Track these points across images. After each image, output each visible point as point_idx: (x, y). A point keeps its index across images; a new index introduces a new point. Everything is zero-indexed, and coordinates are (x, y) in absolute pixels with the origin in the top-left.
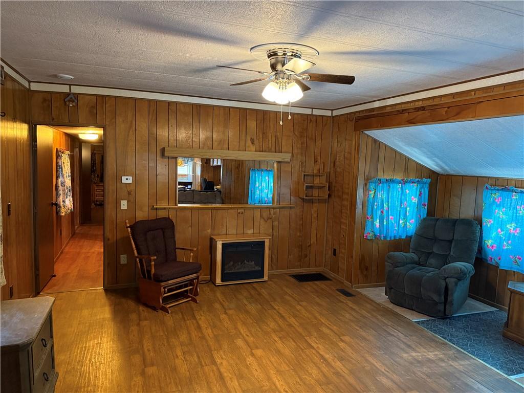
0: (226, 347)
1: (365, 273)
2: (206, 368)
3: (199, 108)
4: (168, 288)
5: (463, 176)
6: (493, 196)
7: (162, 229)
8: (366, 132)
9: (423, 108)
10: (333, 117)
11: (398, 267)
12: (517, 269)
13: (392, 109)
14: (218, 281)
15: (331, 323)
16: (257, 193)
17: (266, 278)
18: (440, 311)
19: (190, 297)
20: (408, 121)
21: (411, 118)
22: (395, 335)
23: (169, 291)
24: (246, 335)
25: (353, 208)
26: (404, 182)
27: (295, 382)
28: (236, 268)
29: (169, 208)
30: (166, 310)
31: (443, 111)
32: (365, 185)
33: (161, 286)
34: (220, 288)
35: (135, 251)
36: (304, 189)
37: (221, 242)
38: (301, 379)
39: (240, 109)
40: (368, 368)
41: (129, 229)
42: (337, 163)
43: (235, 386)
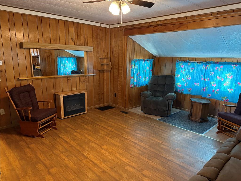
0: (88, 148)
1: (130, 102)
2: (84, 161)
3: (40, 18)
4: (41, 124)
5: (166, 57)
6: (180, 64)
7: (28, 91)
8: (130, 36)
9: (161, 25)
10: (111, 29)
11: (147, 98)
12: (190, 93)
13: (144, 25)
14: (63, 116)
15: (128, 126)
16: (62, 69)
17: (86, 111)
18: (166, 114)
19: (52, 127)
20: (153, 31)
21: (155, 29)
22: (155, 127)
23: (42, 125)
24: (93, 140)
25: (125, 74)
26: (144, 61)
27: (130, 157)
28: (71, 109)
29: (28, 79)
30: (41, 136)
31: (172, 26)
32: (130, 62)
33: (38, 124)
34: (64, 120)
35: (14, 106)
36: (100, 66)
37: (62, 96)
38: (132, 155)
39: (65, 21)
40: (155, 143)
41: (8, 93)
42: (115, 52)
43: (104, 166)
